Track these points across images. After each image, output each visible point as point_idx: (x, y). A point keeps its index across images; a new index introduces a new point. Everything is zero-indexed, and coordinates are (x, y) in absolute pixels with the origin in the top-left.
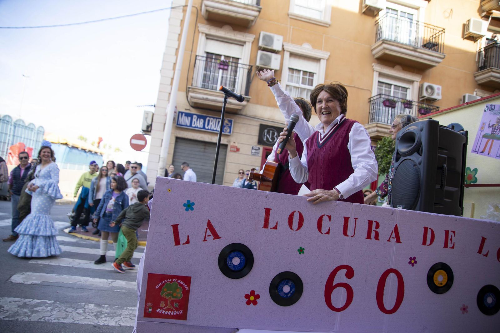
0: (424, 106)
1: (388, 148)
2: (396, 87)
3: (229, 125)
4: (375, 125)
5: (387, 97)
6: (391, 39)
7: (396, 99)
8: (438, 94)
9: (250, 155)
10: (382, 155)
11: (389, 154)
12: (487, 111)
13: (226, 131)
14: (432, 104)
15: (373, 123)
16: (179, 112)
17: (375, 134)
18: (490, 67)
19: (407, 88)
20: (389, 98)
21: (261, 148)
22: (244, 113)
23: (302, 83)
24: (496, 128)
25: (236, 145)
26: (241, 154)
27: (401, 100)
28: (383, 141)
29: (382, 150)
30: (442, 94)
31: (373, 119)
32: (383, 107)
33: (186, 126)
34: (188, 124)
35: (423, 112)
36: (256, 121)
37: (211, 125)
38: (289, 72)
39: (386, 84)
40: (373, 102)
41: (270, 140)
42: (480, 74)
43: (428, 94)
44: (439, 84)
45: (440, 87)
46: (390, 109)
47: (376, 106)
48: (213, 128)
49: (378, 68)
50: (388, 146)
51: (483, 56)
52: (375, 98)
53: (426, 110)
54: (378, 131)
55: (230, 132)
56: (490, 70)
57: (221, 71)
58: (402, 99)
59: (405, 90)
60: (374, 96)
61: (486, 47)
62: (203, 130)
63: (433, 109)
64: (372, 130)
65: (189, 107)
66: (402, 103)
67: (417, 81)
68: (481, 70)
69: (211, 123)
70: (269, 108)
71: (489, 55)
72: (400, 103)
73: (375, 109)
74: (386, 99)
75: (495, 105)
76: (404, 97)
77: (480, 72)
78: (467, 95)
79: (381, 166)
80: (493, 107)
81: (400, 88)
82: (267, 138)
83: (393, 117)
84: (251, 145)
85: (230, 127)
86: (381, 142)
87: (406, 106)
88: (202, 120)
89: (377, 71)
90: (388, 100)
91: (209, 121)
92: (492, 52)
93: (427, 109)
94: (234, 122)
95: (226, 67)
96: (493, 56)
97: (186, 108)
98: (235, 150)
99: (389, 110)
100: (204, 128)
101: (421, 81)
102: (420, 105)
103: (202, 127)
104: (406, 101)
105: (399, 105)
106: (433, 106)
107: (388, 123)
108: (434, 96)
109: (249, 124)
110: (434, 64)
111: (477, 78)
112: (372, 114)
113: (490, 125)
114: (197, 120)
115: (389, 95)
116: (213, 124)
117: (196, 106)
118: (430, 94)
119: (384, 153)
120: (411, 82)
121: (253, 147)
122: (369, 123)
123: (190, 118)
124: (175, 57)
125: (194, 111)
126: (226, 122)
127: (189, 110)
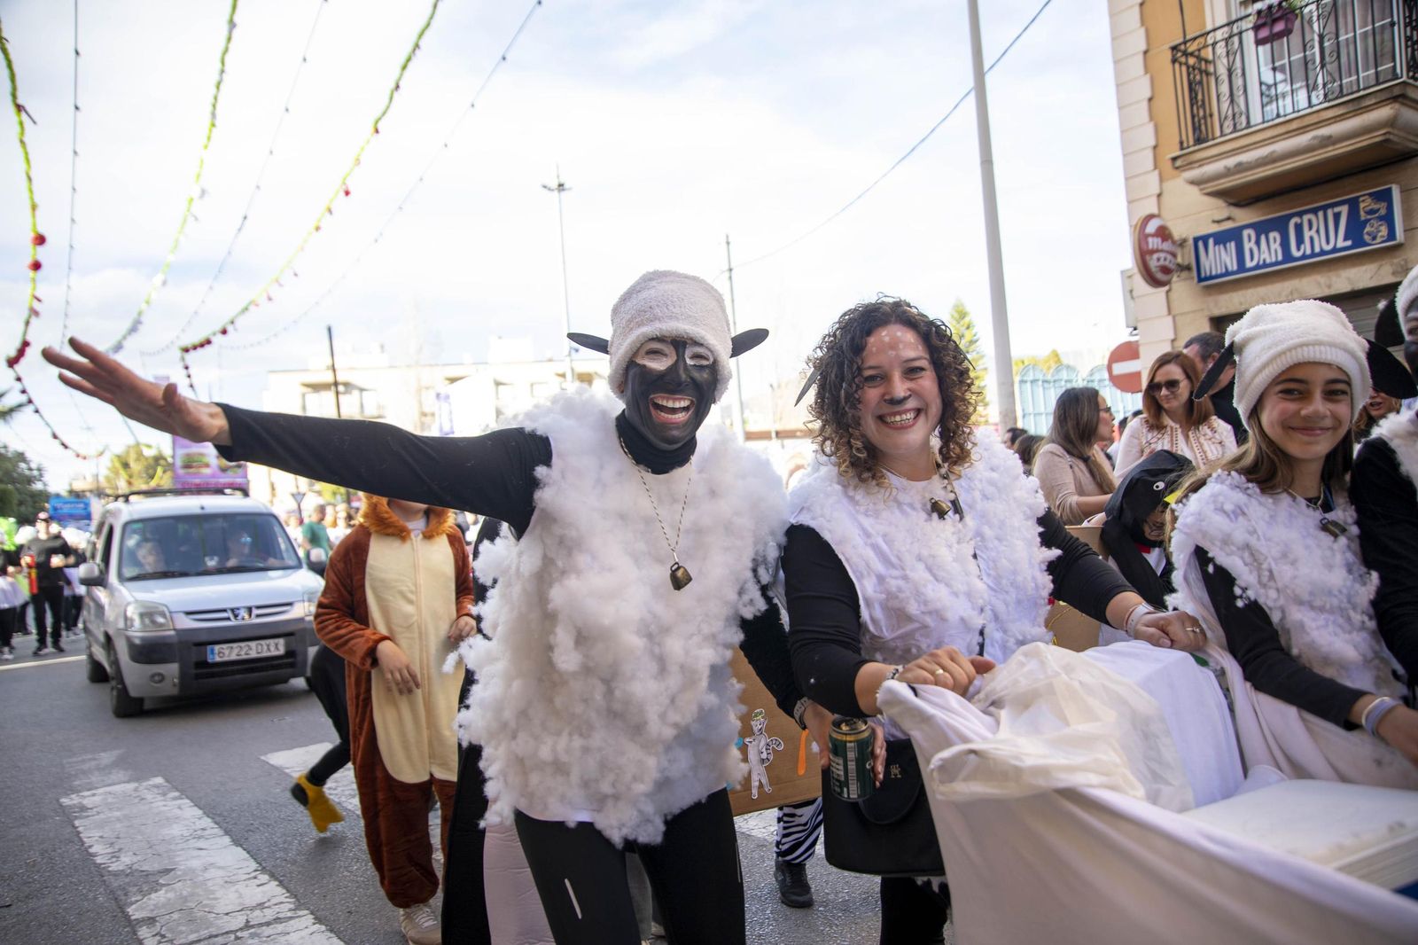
3: (1383, 212)
13: (1374, 238)
16: (1196, 240)
33: (1227, 273)
34: (1233, 266)
37: (1312, 239)
48: (1321, 244)
55: (1391, 235)
62: (1286, 267)
65: (1219, 209)
69: (1307, 234)
85: (1388, 219)
88: (1274, 235)
97: (1218, 217)
100: (1288, 257)
103: (1280, 258)
114: (1258, 243)
116: (1318, 231)
117: (1239, 197)
123: (1233, 244)
124: (1146, 81)
125: (1244, 216)
126: (1365, 204)
127: (1229, 219)
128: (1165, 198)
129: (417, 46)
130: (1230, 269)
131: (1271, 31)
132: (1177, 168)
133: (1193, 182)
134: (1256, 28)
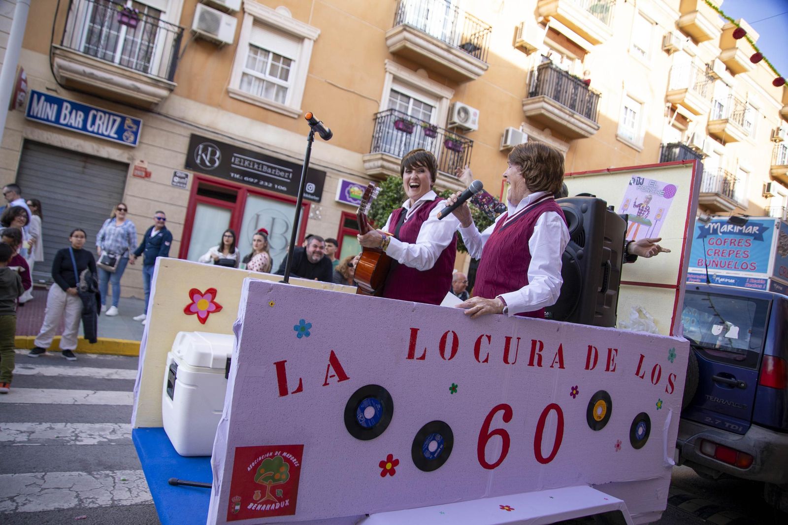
0: (454, 136)
1: (395, 193)
2: (417, 103)
3: (134, 130)
4: (380, 156)
5: (401, 116)
6: (416, 27)
7: (414, 121)
8: (474, 122)
9: (169, 186)
10: (384, 204)
11: (394, 203)
12: (633, 184)
13: (127, 139)
14: (465, 136)
15: (377, 153)
16: (33, 92)
17: (379, 171)
18: (541, 95)
19: (432, 107)
20: (405, 117)
21: (191, 175)
22: (163, 111)
23: (271, 74)
24: (644, 209)
25: (145, 165)
26: (154, 182)
27: (421, 123)
28: (388, 182)
29: (385, 197)
30: (479, 123)
31: (377, 147)
32: (393, 130)
33: (47, 120)
34: (52, 117)
35: (450, 145)
36: (184, 128)
37: (99, 125)
38: (250, 52)
39: (403, 95)
40: (380, 121)
41: (208, 164)
42: (529, 102)
43: (461, 119)
44: (477, 108)
45: (478, 112)
46: (405, 134)
47: (383, 127)
48: (102, 130)
49: (393, 68)
50: (395, 191)
51: (536, 78)
52: (383, 114)
53: (455, 143)
54: (382, 167)
55: (135, 142)
56: (542, 99)
57: (124, 28)
58: (423, 121)
59: (430, 108)
60: (383, 112)
61: (540, 66)
62: (82, 133)
63: (465, 143)
64: (374, 164)
65: (54, 86)
66: (422, 127)
67: (447, 98)
68: (531, 96)
69: (98, 122)
70: (209, 108)
71: (543, 78)
72: (419, 127)
73: (382, 132)
74: (400, 118)
75: (643, 179)
76: (426, 120)
77: (530, 100)
78: (511, 129)
79: (381, 220)
80: (641, 181)
81: (422, 105)
82: (202, 160)
83: (407, 147)
84: (173, 169)
85: (136, 134)
86: (385, 184)
87: (428, 132)
89: (390, 73)
90: (402, 120)
91: (95, 117)
92: (546, 75)
93: (456, 141)
94: (144, 125)
95: (133, 22)
96: (547, 81)
97: (49, 87)
98: (144, 174)
99: (402, 136)
100: (84, 128)
101: (453, 98)
102: (448, 134)
104: (428, 125)
105: (418, 130)
106: (465, 138)
107: (399, 155)
108: (468, 125)
109: (172, 133)
110: (472, 76)
111: (526, 108)
112: (376, 139)
113: (637, 204)
114: (71, 113)
115: (406, 113)
116: (103, 123)
117: (69, 85)
118: (463, 120)
119: (388, 201)
120: (439, 98)
121: (175, 173)
122: (372, 153)
123: (56, 106)
125: (64, 95)
126: (128, 122)
127: (55, 91)
130: (50, 118)
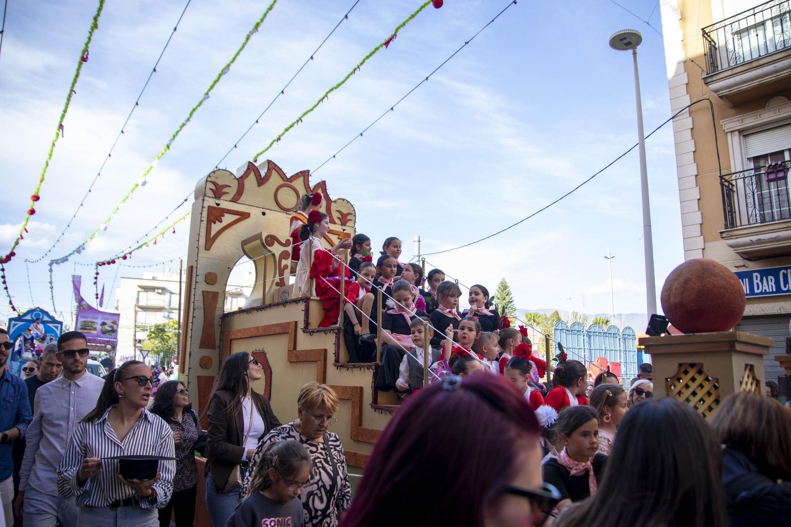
34: (747, 290)
62: (778, 295)
65: (741, 262)
88: (771, 278)
91: (785, 276)
97: (738, 265)
103: (774, 290)
123: (747, 279)
124: (697, 190)
125: (752, 266)
127: (744, 266)
128: (706, 251)
129: (300, 119)
131: (776, 176)
132: (722, 238)
133: (731, 246)
134: (768, 173)
